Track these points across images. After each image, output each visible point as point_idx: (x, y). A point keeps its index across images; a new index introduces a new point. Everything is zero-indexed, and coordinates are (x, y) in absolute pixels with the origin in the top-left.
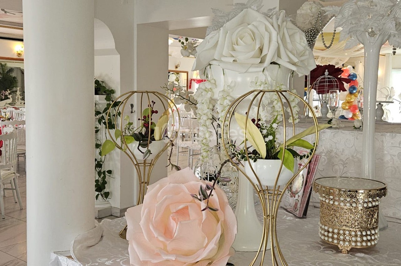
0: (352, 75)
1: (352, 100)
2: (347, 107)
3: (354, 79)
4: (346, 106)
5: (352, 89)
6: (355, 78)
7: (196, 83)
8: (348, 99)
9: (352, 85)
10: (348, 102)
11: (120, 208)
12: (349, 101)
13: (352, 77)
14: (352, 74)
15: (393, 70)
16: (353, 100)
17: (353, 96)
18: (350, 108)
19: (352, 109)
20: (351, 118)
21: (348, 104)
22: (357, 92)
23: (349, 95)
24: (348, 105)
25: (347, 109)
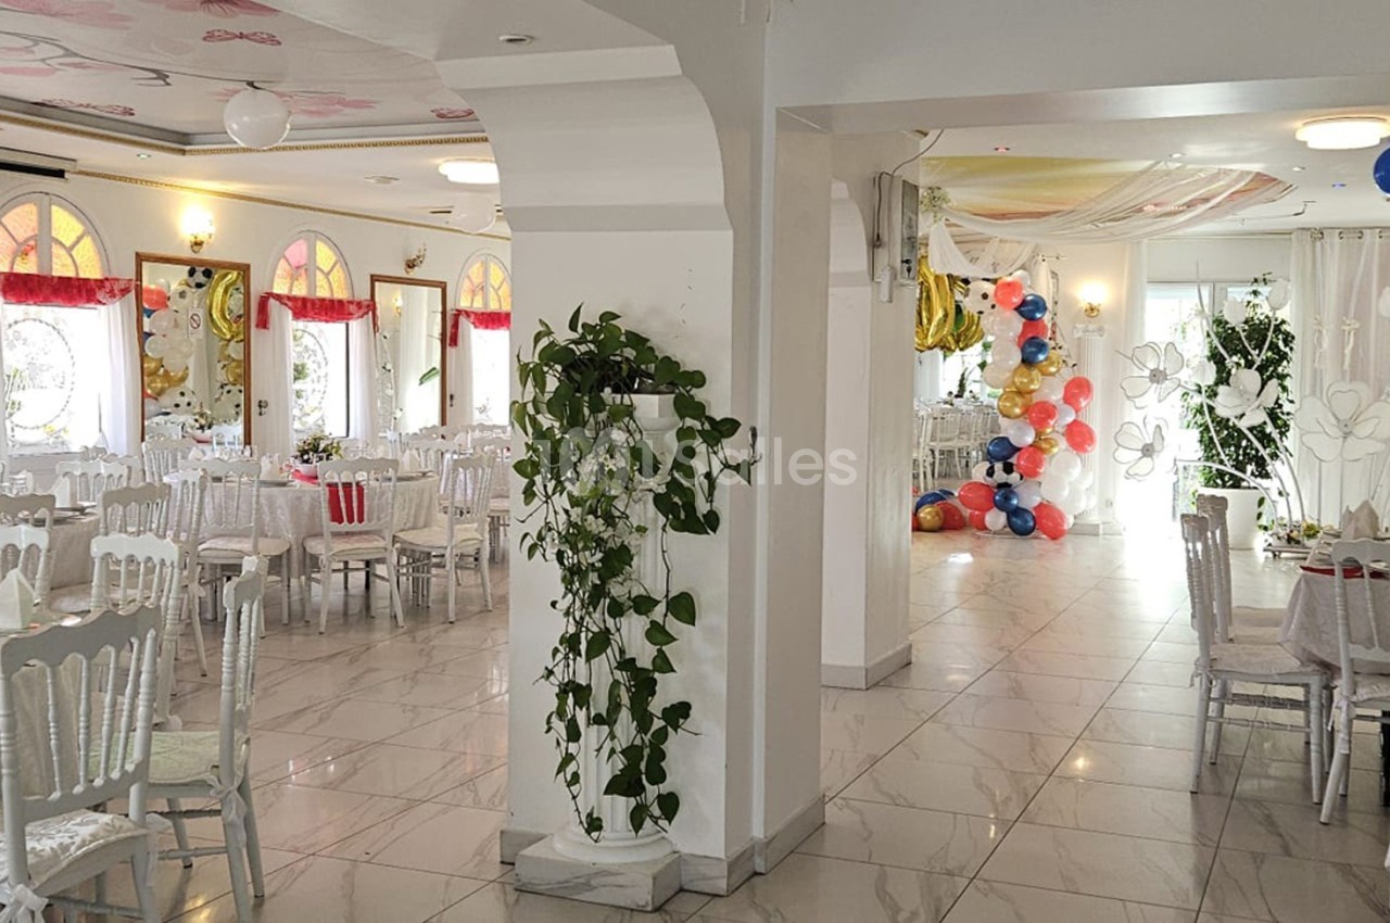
0: (1032, 300)
1: (1032, 387)
2: (1018, 411)
3: (1038, 315)
4: (1016, 405)
5: (1034, 349)
6: (1040, 312)
7: (473, 323)
8: (1022, 383)
9: (1030, 335)
10: (1020, 393)
11: (723, 856)
12: (1022, 388)
13: (1030, 308)
14: (1029, 298)
15: (1151, 286)
16: (1037, 387)
17: (1035, 373)
18: (1027, 410)
19: (1034, 415)
20: (1031, 446)
21: (1018, 400)
22: (1046, 359)
23: (1024, 369)
24: (1020, 404)
25: (1018, 417)
